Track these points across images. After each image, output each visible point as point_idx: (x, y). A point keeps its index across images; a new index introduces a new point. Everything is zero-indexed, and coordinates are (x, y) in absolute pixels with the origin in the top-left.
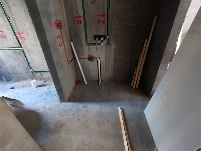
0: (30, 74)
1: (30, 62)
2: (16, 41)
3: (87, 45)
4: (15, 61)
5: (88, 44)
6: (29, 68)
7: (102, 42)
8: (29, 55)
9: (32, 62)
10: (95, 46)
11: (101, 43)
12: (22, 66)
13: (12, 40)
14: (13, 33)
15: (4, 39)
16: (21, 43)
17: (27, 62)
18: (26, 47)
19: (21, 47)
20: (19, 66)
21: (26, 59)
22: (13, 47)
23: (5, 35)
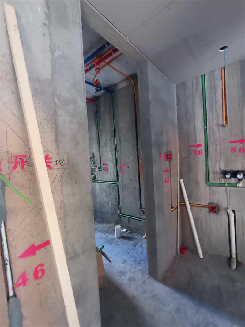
0: (116, 216)
1: (120, 200)
2: (115, 174)
3: (208, 185)
4: (106, 197)
5: (210, 184)
6: (118, 208)
7: (239, 183)
8: (123, 192)
9: (122, 201)
10: (224, 188)
11: (237, 184)
12: (111, 205)
13: (112, 173)
14: (115, 166)
15: (105, 172)
16: (119, 177)
17: (118, 200)
18: (122, 182)
19: (118, 181)
20: (108, 203)
21: (118, 196)
22: (110, 180)
23: (108, 168)
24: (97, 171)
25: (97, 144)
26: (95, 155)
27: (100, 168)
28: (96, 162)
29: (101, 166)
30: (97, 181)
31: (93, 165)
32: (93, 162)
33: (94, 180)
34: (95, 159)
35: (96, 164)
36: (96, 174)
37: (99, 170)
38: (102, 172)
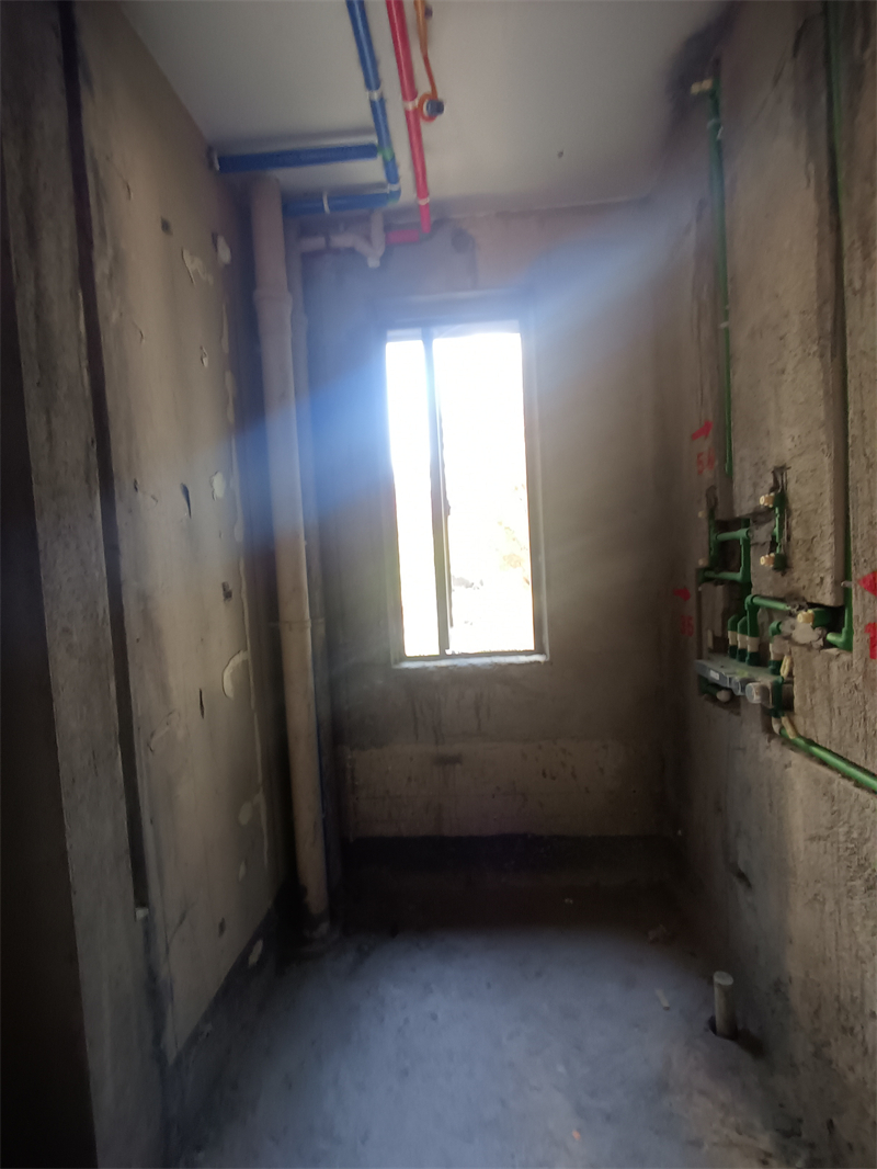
24: (809, 647)
25: (816, 364)
26: (792, 488)
27: (832, 618)
28: (797, 558)
29: (847, 593)
30: (801, 742)
31: (770, 579)
32: (772, 555)
33: (777, 716)
34: (794, 523)
35: (796, 575)
36: (790, 674)
37: (821, 642)
38: (858, 664)
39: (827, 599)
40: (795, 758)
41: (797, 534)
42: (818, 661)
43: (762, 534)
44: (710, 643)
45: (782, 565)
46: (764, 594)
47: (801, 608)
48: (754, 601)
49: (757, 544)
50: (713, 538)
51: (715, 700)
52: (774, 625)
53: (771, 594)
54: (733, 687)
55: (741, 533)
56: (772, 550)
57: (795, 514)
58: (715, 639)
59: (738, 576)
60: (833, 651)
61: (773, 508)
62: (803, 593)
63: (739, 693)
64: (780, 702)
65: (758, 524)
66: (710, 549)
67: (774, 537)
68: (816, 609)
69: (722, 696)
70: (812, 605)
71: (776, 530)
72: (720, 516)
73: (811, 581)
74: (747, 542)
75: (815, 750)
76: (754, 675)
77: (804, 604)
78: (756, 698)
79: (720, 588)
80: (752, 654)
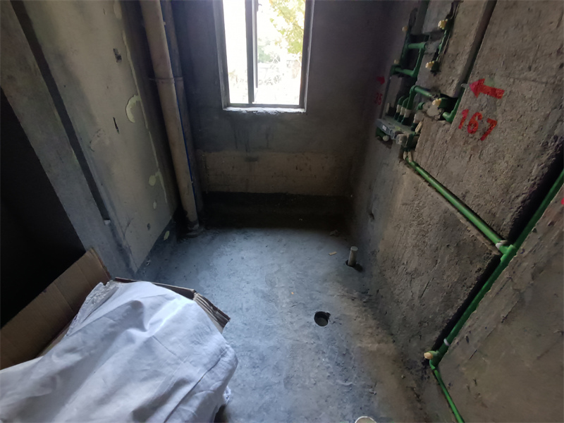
9: (471, 346)
12: (418, 293)
23: (493, 123)
24: (433, 118)
26: (459, 17)
27: (449, 104)
28: (445, 68)
29: (460, 91)
30: (413, 164)
31: (427, 77)
32: (433, 62)
33: (407, 152)
34: (451, 42)
35: (441, 76)
36: (419, 131)
37: (439, 117)
38: (451, 131)
39: (451, 93)
40: (408, 171)
41: (450, 50)
42: (434, 126)
43: (432, 48)
44: (387, 110)
45: (436, 69)
46: (421, 86)
47: (437, 96)
48: (416, 89)
49: (427, 54)
50: (406, 46)
51: (381, 140)
52: (420, 104)
53: (424, 86)
54: (391, 135)
55: (421, 45)
56: (434, 59)
57: (454, 36)
58: (390, 108)
59: (412, 73)
60: (443, 122)
61: (444, 31)
62: (440, 88)
63: (393, 138)
64: (411, 145)
65: (433, 40)
66: (402, 54)
67: (438, 50)
68: (444, 98)
69: (385, 138)
70: (442, 96)
71: (441, 45)
72: (414, 32)
73: (447, 81)
74: (423, 51)
75: (418, 168)
76: (403, 130)
77: (439, 94)
78: (400, 142)
79: (401, 79)
80: (406, 118)
